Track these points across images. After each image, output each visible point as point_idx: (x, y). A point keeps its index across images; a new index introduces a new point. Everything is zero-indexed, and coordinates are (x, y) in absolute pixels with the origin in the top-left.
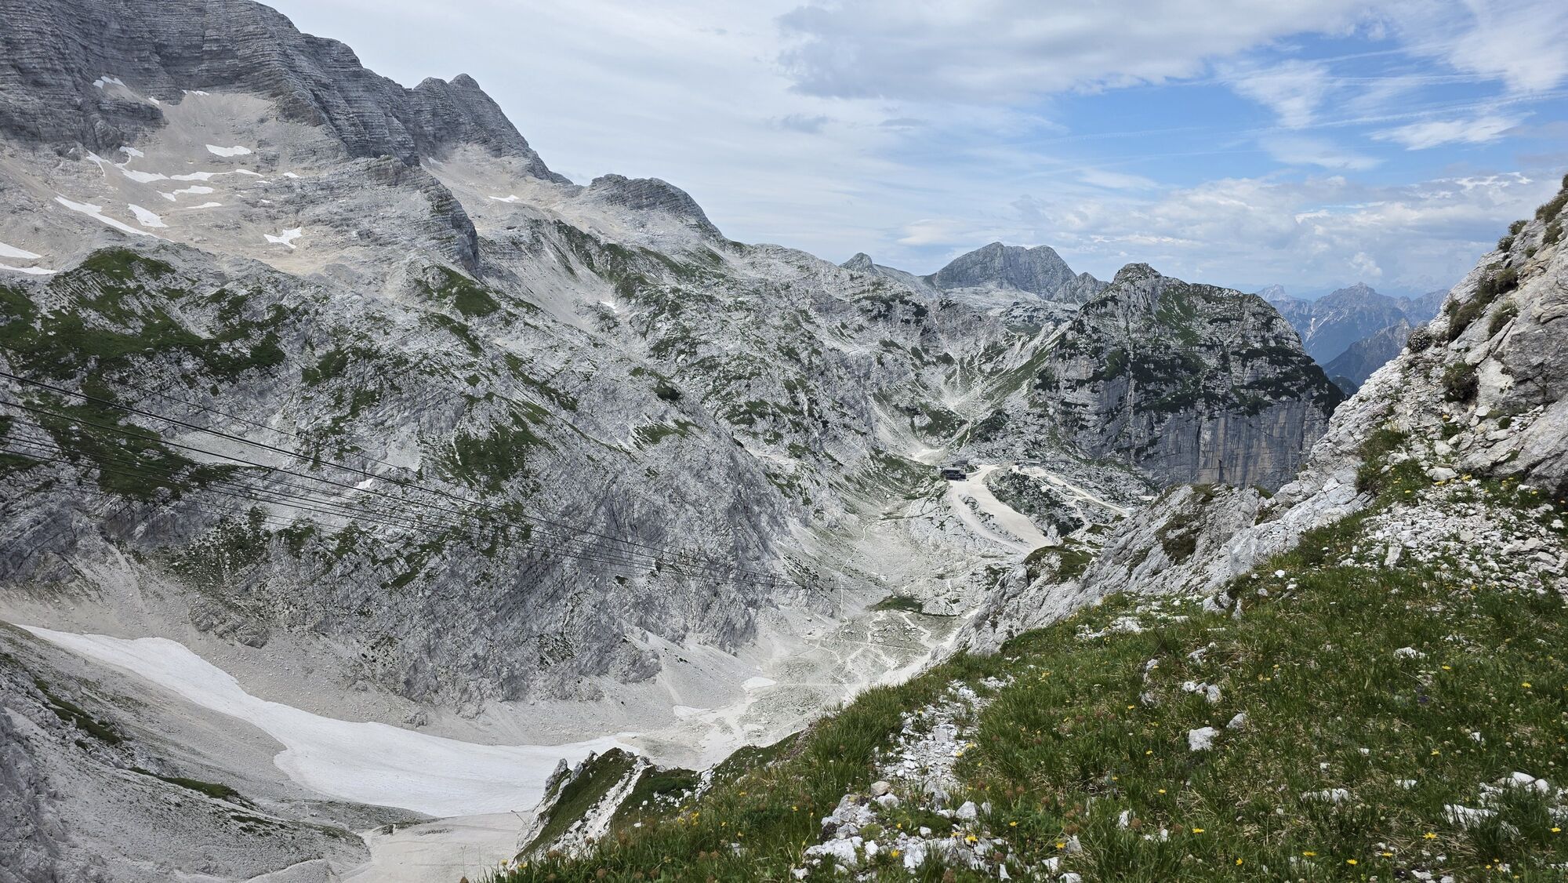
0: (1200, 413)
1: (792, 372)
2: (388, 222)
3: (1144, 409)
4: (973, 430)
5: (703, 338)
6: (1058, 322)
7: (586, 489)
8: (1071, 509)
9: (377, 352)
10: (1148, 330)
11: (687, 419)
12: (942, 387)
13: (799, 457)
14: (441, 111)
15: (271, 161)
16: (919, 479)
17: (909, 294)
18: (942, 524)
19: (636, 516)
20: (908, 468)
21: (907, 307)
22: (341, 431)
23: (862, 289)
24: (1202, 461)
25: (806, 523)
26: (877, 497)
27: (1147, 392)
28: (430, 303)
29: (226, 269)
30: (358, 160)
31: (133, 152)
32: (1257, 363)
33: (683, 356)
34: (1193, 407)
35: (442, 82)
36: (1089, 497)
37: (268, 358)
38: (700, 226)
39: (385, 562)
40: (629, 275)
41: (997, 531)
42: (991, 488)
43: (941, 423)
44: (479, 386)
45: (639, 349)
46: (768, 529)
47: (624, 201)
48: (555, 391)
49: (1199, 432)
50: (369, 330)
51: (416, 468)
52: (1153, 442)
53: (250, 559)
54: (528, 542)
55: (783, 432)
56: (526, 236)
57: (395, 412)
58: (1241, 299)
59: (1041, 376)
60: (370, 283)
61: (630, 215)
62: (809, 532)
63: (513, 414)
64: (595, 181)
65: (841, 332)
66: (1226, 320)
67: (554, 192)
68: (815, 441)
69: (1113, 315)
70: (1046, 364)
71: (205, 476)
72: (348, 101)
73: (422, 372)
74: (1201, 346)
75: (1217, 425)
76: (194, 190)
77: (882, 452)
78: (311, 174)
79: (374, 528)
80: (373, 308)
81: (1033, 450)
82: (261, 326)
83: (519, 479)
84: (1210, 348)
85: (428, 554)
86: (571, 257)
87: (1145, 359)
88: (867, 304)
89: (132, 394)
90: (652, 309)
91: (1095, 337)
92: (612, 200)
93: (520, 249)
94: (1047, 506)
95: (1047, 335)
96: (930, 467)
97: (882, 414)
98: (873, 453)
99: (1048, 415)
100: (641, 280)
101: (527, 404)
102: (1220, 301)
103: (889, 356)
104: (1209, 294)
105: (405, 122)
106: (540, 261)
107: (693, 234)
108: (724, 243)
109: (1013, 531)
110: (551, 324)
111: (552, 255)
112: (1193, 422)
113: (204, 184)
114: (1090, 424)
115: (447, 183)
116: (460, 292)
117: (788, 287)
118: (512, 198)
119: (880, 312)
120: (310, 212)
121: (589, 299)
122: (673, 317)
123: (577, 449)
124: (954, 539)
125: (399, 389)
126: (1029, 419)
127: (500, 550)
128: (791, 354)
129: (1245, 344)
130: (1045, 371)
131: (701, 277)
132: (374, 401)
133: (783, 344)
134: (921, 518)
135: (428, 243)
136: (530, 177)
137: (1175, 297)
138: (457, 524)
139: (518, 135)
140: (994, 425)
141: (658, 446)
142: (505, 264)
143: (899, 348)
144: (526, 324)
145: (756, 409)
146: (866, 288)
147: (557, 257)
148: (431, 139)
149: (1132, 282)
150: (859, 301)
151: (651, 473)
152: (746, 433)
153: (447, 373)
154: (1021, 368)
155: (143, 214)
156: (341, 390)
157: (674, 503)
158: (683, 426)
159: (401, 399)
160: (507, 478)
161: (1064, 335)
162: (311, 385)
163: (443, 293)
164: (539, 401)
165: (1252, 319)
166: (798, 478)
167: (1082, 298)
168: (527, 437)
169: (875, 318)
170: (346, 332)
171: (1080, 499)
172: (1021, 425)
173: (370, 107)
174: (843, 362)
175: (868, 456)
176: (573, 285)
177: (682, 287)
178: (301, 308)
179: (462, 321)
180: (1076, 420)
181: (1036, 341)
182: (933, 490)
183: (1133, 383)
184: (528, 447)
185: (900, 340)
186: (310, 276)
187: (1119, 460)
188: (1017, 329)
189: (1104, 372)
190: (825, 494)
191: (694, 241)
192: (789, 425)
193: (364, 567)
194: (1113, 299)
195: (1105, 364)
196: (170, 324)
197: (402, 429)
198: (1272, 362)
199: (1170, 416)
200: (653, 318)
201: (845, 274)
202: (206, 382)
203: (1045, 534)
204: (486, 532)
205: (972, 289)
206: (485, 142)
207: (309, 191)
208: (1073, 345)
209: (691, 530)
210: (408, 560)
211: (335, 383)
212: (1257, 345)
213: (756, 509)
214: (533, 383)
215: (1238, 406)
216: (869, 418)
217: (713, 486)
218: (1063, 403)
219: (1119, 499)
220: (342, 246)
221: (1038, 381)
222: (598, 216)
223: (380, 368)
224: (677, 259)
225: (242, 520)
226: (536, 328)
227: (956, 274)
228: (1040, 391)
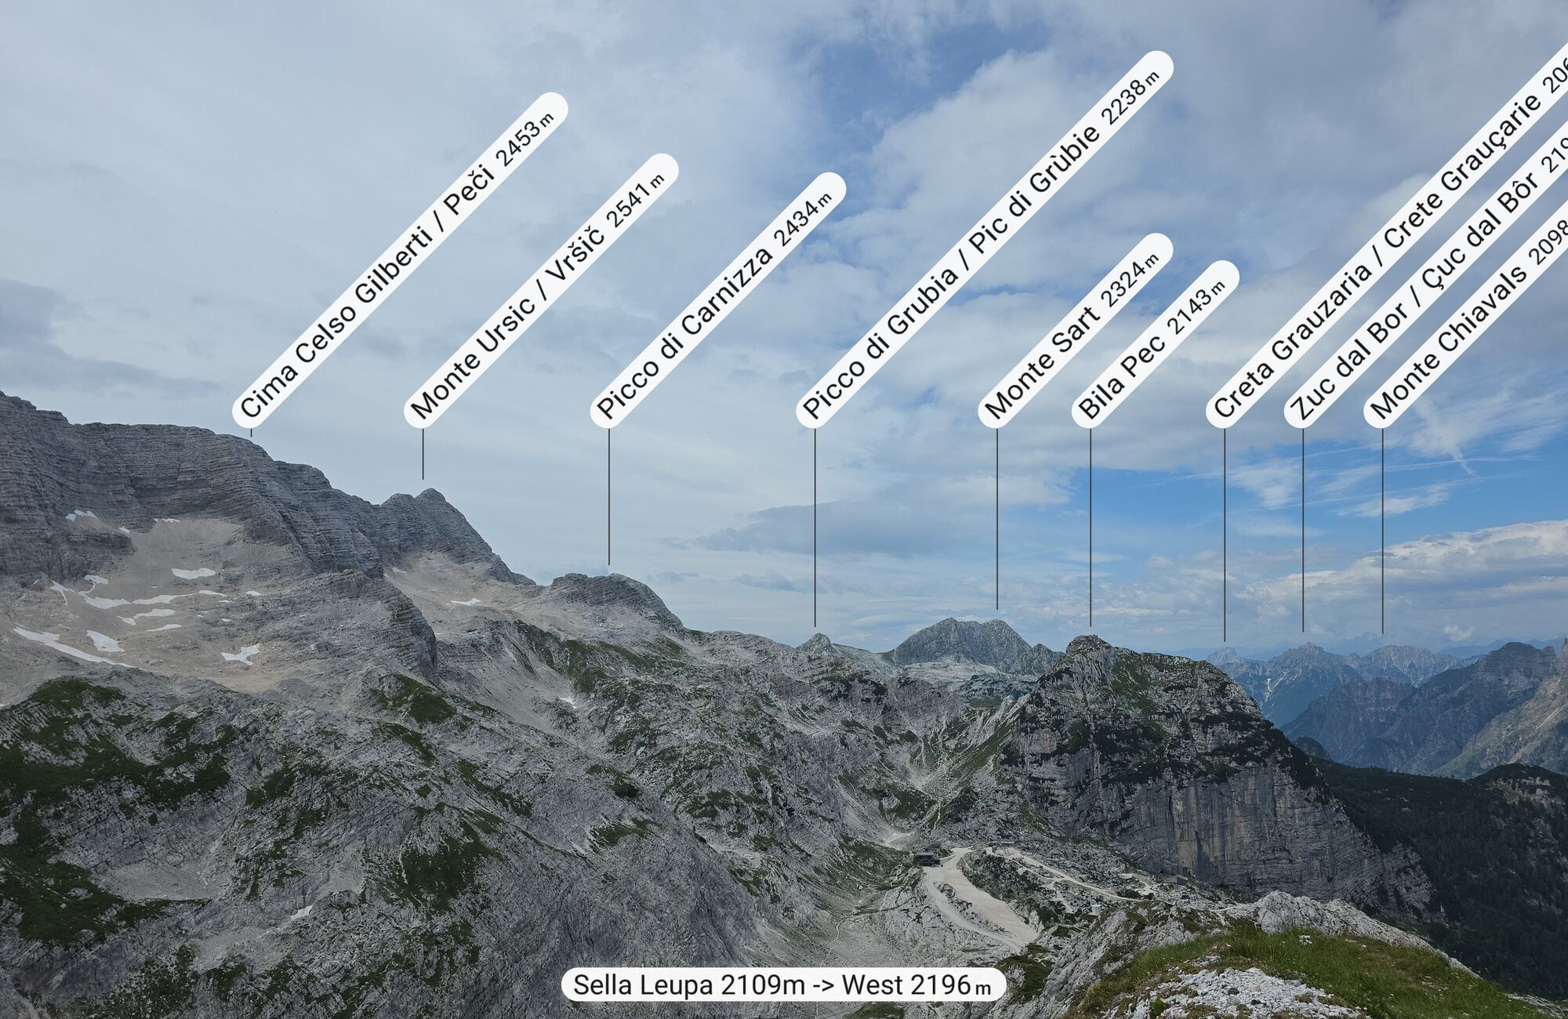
0: (1169, 783)
1: (754, 759)
2: (347, 633)
3: (1113, 781)
4: (943, 811)
5: (662, 729)
6: (1017, 695)
7: (539, 901)
8: (1051, 892)
9: (326, 768)
10: (1105, 700)
11: (646, 817)
12: (908, 766)
13: (765, 850)
14: (406, 524)
15: (233, 582)
16: (892, 866)
17: (868, 673)
18: (919, 916)
19: (592, 928)
20: (880, 855)
21: (867, 686)
22: (283, 855)
23: (820, 670)
24: (1178, 832)
25: (774, 923)
26: (849, 889)
27: (1113, 763)
28: (385, 712)
29: (178, 691)
30: (322, 576)
31: (98, 579)
32: (1218, 729)
33: (642, 749)
34: (1161, 777)
35: (409, 497)
36: (1067, 878)
37: (213, 781)
38: (659, 618)
39: (320, 1000)
40: (588, 670)
41: (976, 920)
42: (966, 873)
43: (910, 805)
44: (430, 797)
45: (597, 745)
46: (734, 933)
47: (584, 598)
48: (509, 796)
49: (1171, 803)
50: (319, 745)
51: (358, 890)
52: (1126, 816)
53: (173, 1005)
54: (476, 967)
55: (747, 823)
56: (486, 636)
57: (341, 831)
58: (1192, 665)
59: (1005, 751)
60: (325, 696)
61: (590, 612)
62: (779, 934)
63: (464, 825)
64: (556, 581)
65: (801, 715)
66: (1181, 687)
67: (515, 593)
68: (781, 831)
69: (1069, 687)
70: (1009, 738)
71: (134, 914)
72: (316, 520)
73: (371, 787)
74: (1160, 714)
75: (1187, 795)
76: (156, 613)
77: (852, 839)
78: (274, 591)
79: (311, 961)
80: (325, 722)
81: (1006, 831)
82: (208, 749)
83: (468, 895)
84: (1169, 716)
85: (368, 986)
86: (531, 656)
87: (1106, 730)
88: (826, 684)
89: (66, 829)
90: (611, 702)
91: (1054, 710)
92: (572, 597)
93: (479, 651)
94: (1026, 891)
95: (1008, 710)
96: (901, 853)
97: (849, 798)
98: (842, 840)
99: (1017, 792)
100: (601, 674)
101: (479, 813)
102: (1172, 669)
103: (853, 737)
104: (1160, 662)
105: (371, 535)
106: (498, 662)
107: (652, 625)
108: (683, 633)
109: (994, 920)
110: (507, 726)
111: (511, 655)
112: (1163, 792)
113: (166, 606)
114: (1060, 799)
115: (408, 591)
116: (416, 700)
117: (747, 671)
118: (474, 601)
119: (840, 692)
120: (270, 628)
121: (548, 696)
122: (633, 709)
123: (530, 857)
124: (933, 931)
125: (346, 806)
126: (999, 796)
127: (445, 978)
128: (752, 739)
129: (1203, 710)
130: (1009, 746)
131: (660, 667)
132: (319, 819)
133: (745, 730)
134: (896, 911)
135: (386, 652)
136: (492, 581)
137: (1128, 667)
138: (400, 950)
139: (481, 541)
140: (964, 803)
141: (615, 849)
142: (464, 667)
143: (862, 727)
144: (482, 728)
145: (720, 800)
146: (825, 669)
147: (516, 656)
148: (396, 550)
149: (1084, 654)
150: (818, 682)
151: (608, 879)
152: (709, 826)
153: (397, 786)
154: (985, 744)
155: (101, 640)
156: (286, 810)
157: (632, 910)
158: (641, 824)
159: (348, 816)
160: (455, 896)
161: (1023, 708)
162: (255, 807)
163: (398, 701)
164: (491, 808)
165: (1206, 686)
166: (765, 874)
167: (1039, 669)
168: (478, 849)
169: (835, 698)
170: (295, 748)
171: (1058, 880)
172: (991, 803)
173: (338, 524)
174: (805, 744)
175: (837, 844)
176: (532, 683)
177: (642, 678)
178: (251, 727)
179: (416, 729)
180: (1045, 795)
181: (997, 716)
182: (907, 878)
183: (1098, 754)
184: (479, 859)
185: (862, 720)
186: (264, 693)
187: (1094, 836)
188: (976, 703)
189: (1068, 745)
190: (794, 890)
191: (653, 632)
192: (753, 815)
193: (296, 1007)
194: (1067, 671)
195: (1067, 737)
196: (115, 752)
197: (347, 848)
198: (1232, 728)
199: (1139, 787)
200: (613, 712)
201: (803, 656)
202: (144, 811)
203: (1027, 922)
204: (430, 958)
205: (930, 664)
206: (449, 549)
207: (270, 607)
208: (1034, 719)
209: (650, 941)
210: (345, 995)
211: (280, 803)
212: (1215, 711)
213: (721, 911)
214: (486, 789)
215: (1205, 774)
216: (836, 803)
217: (675, 889)
218: (1031, 778)
219: (1098, 879)
220: (299, 660)
221: (1003, 757)
222: (557, 613)
223: (328, 785)
224: (635, 650)
225: (168, 960)
226: (491, 731)
227: (913, 650)
228: (1006, 766)
